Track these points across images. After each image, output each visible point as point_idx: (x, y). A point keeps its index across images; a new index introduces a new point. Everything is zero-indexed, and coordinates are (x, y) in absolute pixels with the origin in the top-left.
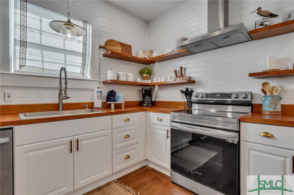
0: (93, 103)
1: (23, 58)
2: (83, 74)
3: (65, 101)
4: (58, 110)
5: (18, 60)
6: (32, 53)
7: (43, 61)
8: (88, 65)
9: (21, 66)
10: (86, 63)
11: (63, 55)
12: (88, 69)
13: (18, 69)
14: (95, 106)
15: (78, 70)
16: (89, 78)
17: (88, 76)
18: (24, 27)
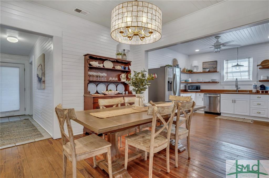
0: (252, 90)
1: (227, 77)
2: (249, 79)
3: (239, 89)
4: (236, 92)
5: (226, 78)
6: (230, 75)
7: (233, 76)
8: (251, 75)
9: (227, 79)
10: (250, 74)
11: (240, 73)
12: (251, 76)
13: (226, 80)
14: (253, 92)
15: (247, 77)
16: (252, 80)
17: (251, 79)
18: (227, 68)
